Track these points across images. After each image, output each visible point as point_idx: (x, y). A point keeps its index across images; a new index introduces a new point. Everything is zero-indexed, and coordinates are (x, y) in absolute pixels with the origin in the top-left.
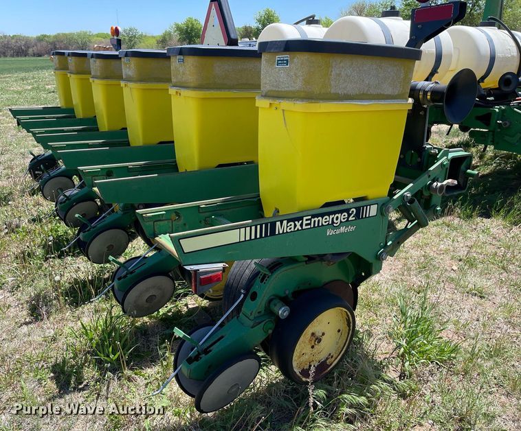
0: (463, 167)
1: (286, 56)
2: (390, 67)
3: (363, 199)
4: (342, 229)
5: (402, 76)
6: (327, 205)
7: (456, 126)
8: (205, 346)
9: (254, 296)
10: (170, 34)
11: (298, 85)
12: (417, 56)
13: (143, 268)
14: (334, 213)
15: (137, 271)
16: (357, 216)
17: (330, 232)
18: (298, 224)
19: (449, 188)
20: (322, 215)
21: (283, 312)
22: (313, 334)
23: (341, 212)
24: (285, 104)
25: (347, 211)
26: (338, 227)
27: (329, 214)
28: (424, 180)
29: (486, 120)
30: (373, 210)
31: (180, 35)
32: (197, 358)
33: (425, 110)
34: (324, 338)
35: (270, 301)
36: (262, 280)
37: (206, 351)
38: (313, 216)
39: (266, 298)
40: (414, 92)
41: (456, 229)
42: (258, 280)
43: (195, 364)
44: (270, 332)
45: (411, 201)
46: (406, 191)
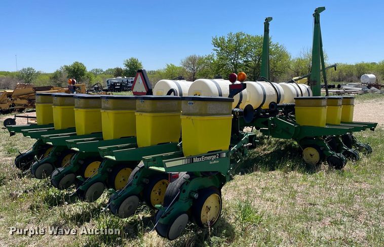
0: (254, 139)
1: (192, 102)
2: (225, 105)
3: (221, 150)
4: (215, 162)
5: (229, 107)
6: (209, 152)
7: (254, 128)
8: (168, 212)
9: (184, 191)
10: (60, 73)
11: (197, 111)
12: (233, 101)
13: (125, 194)
14: (212, 155)
15: (123, 195)
16: (219, 156)
17: (211, 163)
18: (200, 159)
19: (249, 146)
20: (208, 156)
21: (196, 196)
22: (207, 207)
23: (214, 155)
24: (193, 117)
25: (216, 154)
26: (213, 161)
27: (210, 155)
28: (240, 144)
29: (266, 124)
30: (224, 155)
31: (68, 73)
32: (165, 216)
33: (238, 118)
34: (211, 209)
35: (190, 193)
36: (187, 185)
37: (168, 213)
38: (205, 156)
39: (189, 192)
40: (233, 112)
41: (259, 176)
42: (185, 185)
43: (165, 218)
44: (191, 205)
45: (237, 151)
46: (235, 147)
